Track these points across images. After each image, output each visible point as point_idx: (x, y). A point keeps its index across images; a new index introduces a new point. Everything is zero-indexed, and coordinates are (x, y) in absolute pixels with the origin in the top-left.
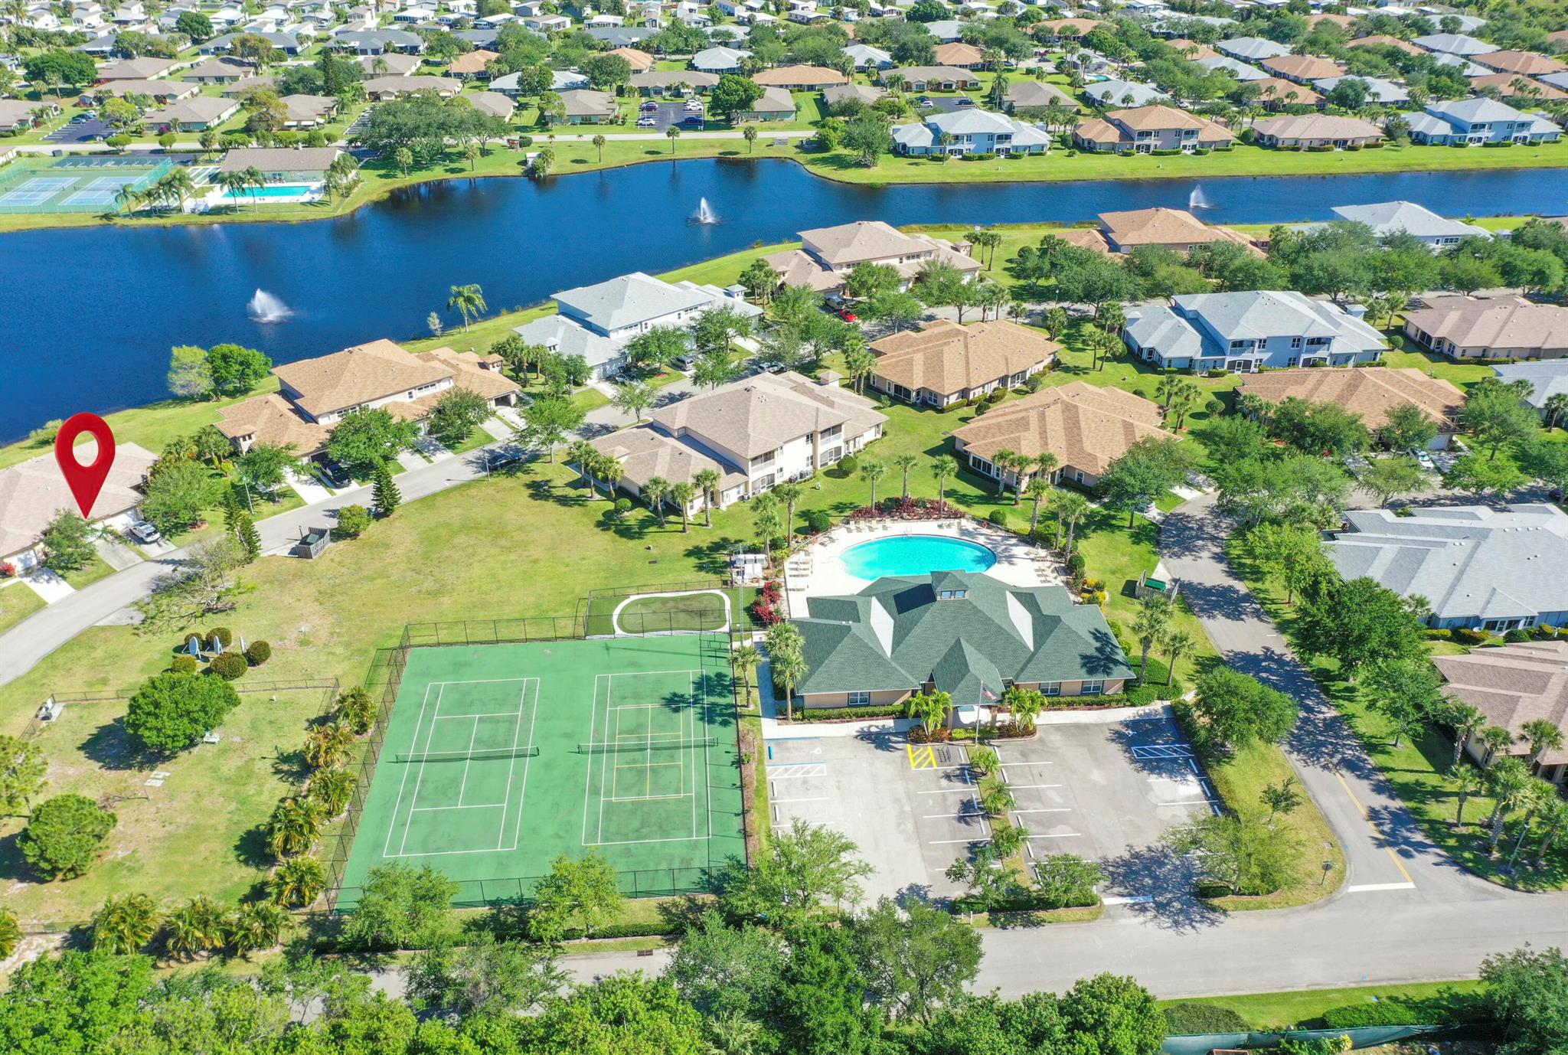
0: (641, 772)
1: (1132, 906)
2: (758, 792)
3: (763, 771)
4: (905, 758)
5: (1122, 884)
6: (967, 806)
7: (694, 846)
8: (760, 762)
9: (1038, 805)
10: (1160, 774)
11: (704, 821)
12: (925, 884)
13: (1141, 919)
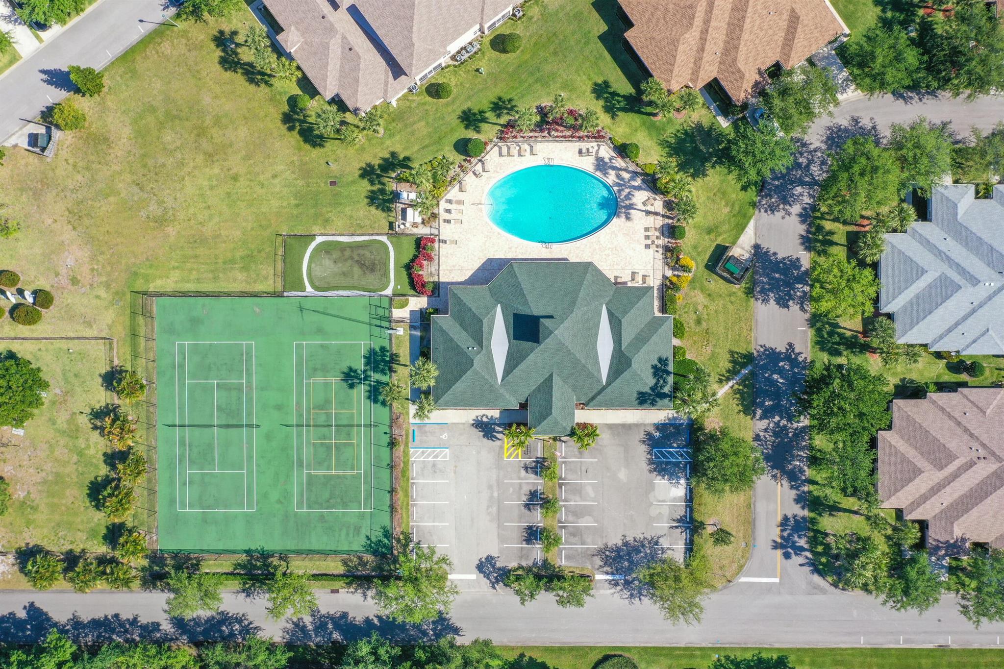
0: (329, 447)
1: (611, 581)
2: (404, 472)
3: (408, 452)
4: (502, 447)
5: (610, 565)
6: (533, 495)
7: (362, 516)
8: (406, 445)
9: (578, 498)
10: (663, 476)
11: (368, 496)
12: (496, 556)
13: (613, 591)
